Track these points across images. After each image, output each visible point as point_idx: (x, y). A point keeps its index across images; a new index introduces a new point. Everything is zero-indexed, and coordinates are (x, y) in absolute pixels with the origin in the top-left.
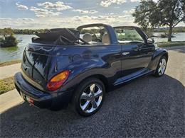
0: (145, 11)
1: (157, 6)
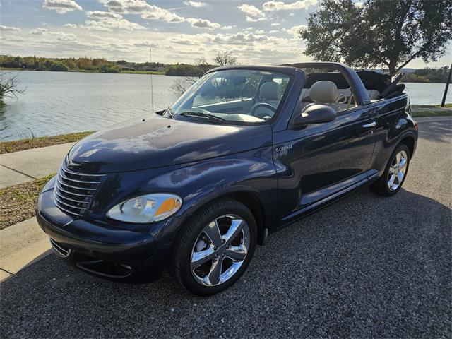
0: (332, 27)
1: (362, 15)
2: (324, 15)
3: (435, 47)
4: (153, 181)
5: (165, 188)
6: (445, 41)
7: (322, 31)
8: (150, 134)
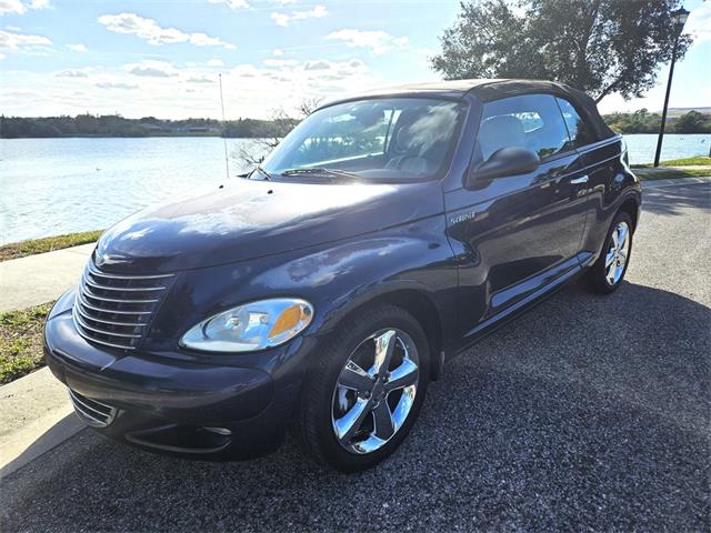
2: (466, 31)
3: (640, 75)
4: (258, 280)
5: (281, 290)
6: (653, 65)
7: (466, 56)
8: (240, 205)
